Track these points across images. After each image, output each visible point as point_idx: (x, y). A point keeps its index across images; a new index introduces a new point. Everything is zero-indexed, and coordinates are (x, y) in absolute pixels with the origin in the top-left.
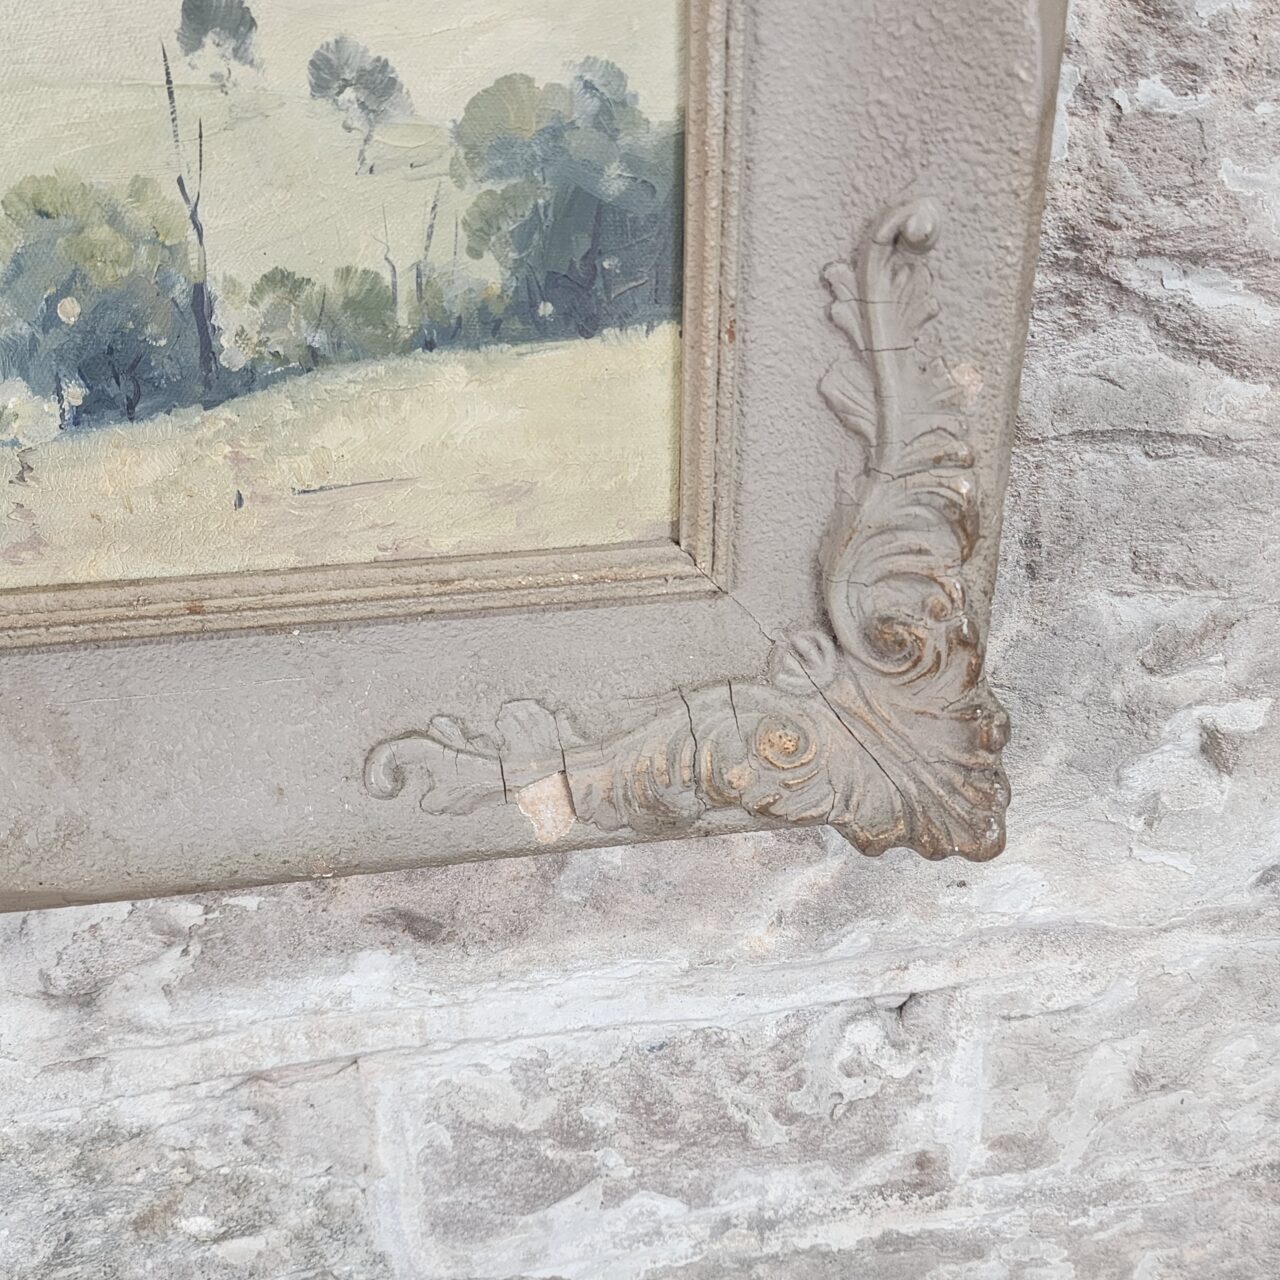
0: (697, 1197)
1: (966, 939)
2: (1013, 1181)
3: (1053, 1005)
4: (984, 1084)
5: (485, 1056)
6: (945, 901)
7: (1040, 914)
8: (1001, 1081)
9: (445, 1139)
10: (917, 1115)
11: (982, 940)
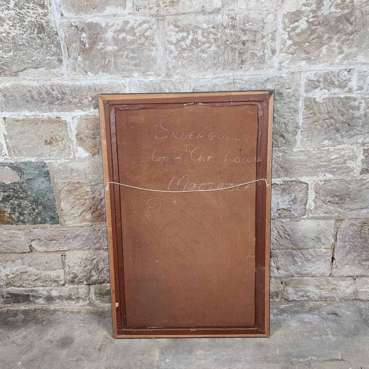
0: (329, 90)
1: (356, 63)
2: (359, 91)
3: (364, 71)
4: (357, 80)
5: (311, 72)
6: (354, 59)
7: (363, 62)
8: (358, 80)
9: (307, 81)
10: (350, 83)
11: (357, 63)
